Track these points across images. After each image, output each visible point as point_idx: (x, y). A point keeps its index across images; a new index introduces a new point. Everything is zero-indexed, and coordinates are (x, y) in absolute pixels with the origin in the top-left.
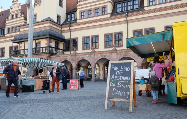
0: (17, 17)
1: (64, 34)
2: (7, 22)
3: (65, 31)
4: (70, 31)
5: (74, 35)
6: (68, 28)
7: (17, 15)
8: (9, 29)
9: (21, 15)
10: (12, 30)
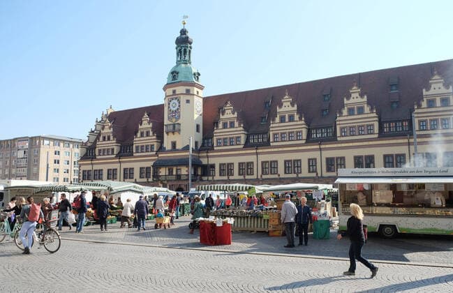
0: (148, 135)
1: (201, 159)
2: (135, 139)
3: (203, 157)
4: (208, 157)
5: (212, 161)
6: (205, 154)
7: (148, 133)
8: (137, 147)
9: (153, 133)
10: (142, 149)
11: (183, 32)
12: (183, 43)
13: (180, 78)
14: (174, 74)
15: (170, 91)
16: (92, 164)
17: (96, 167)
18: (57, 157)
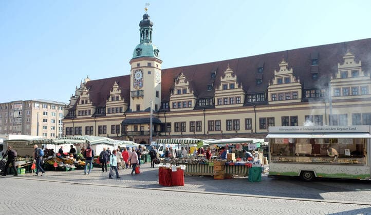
0: (117, 99)
1: (160, 119)
2: (107, 103)
3: (162, 117)
4: (165, 117)
5: (168, 120)
6: (163, 115)
7: (118, 97)
8: (109, 109)
9: (122, 98)
10: (113, 111)
11: (146, 17)
12: (145, 26)
13: (143, 54)
14: (138, 50)
15: (135, 64)
16: (73, 122)
17: (77, 125)
18: (45, 117)
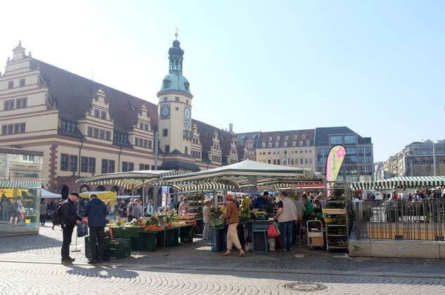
0: (145, 129)
2: (135, 130)
7: (146, 126)
9: (151, 129)
10: (140, 143)
11: (176, 43)
12: (176, 54)
16: (81, 147)
17: (85, 153)
